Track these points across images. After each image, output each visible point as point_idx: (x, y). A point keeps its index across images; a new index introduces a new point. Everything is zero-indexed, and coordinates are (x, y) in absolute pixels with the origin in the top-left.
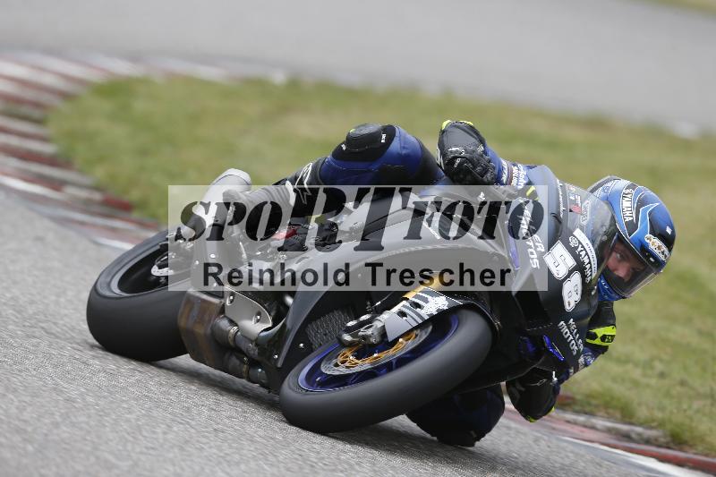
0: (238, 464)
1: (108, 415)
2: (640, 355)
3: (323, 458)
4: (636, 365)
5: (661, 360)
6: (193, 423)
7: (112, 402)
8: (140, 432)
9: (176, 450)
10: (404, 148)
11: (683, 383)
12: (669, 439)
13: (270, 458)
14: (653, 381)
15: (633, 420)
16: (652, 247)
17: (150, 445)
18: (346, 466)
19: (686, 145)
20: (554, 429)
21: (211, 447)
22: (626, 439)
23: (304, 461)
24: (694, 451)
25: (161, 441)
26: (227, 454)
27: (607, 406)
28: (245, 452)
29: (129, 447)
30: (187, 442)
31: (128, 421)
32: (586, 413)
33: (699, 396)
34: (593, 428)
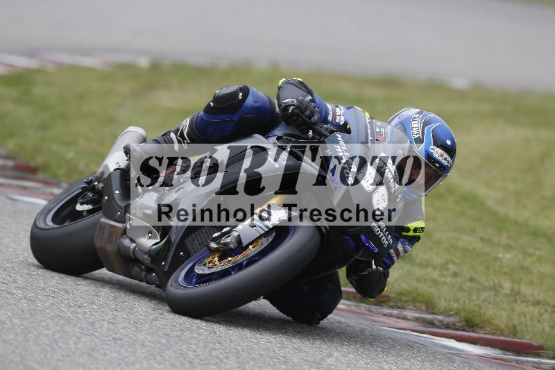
0: (134, 364)
1: (30, 332)
2: (438, 261)
3: (198, 355)
4: (435, 268)
5: (454, 263)
6: (97, 334)
7: (33, 322)
8: (57, 344)
9: (86, 356)
10: (256, 102)
11: (471, 280)
12: (464, 323)
13: (158, 357)
14: (449, 280)
15: (436, 311)
16: (436, 156)
17: (65, 354)
18: (217, 360)
19: (460, 95)
20: (374, 321)
21: (112, 352)
22: (430, 326)
23: (184, 358)
24: (483, 332)
25: (73, 349)
26: (125, 357)
27: (414, 301)
28: (139, 354)
29: (49, 356)
30: (93, 349)
31: (47, 335)
32: (398, 308)
33: (485, 289)
34: (405, 318)
